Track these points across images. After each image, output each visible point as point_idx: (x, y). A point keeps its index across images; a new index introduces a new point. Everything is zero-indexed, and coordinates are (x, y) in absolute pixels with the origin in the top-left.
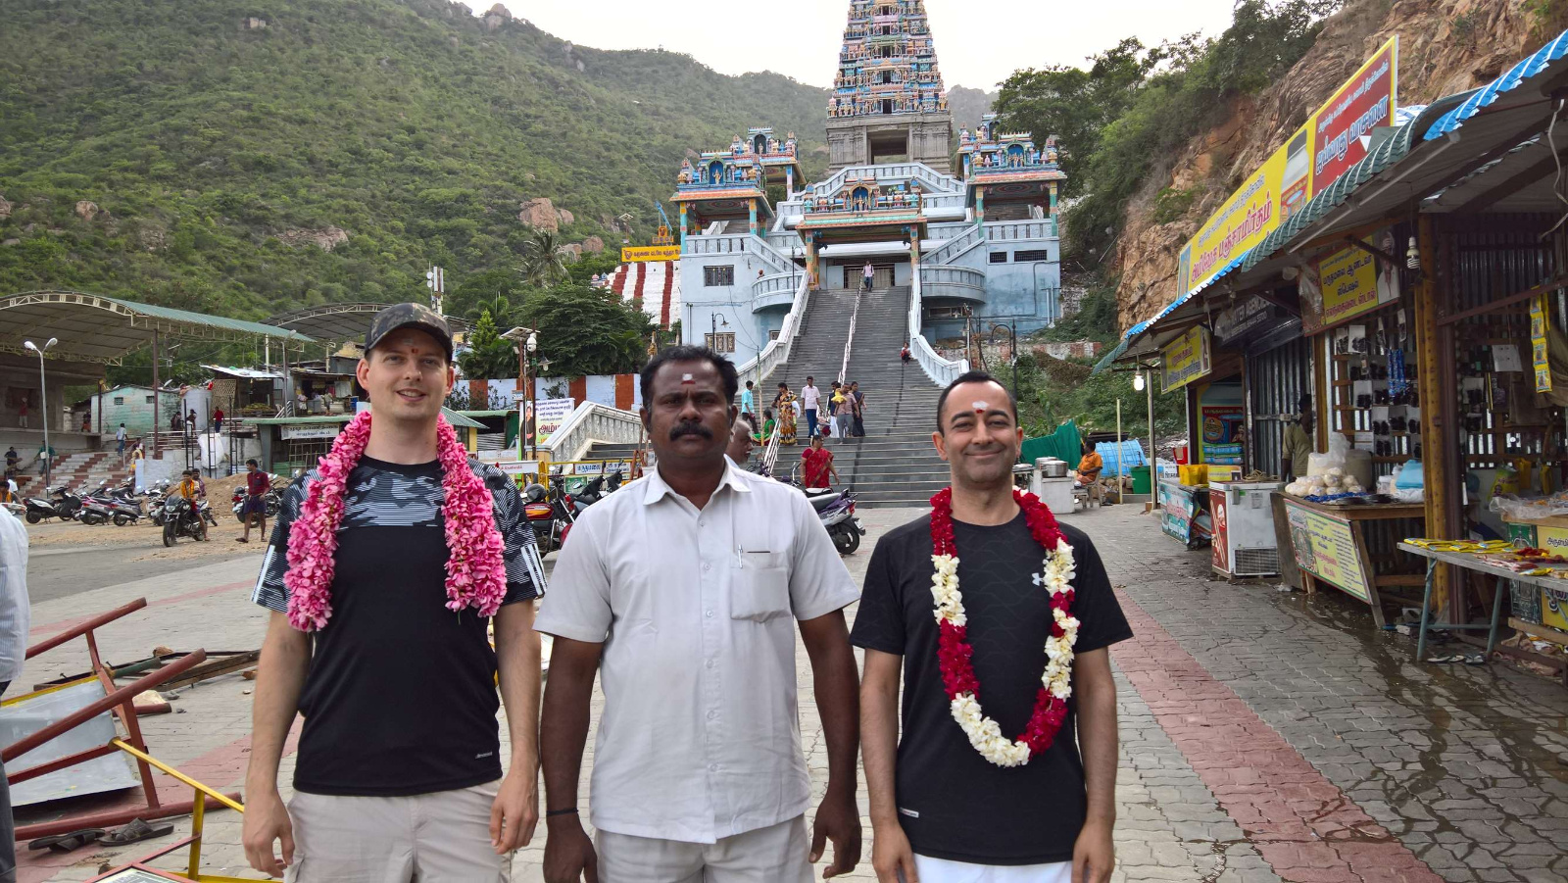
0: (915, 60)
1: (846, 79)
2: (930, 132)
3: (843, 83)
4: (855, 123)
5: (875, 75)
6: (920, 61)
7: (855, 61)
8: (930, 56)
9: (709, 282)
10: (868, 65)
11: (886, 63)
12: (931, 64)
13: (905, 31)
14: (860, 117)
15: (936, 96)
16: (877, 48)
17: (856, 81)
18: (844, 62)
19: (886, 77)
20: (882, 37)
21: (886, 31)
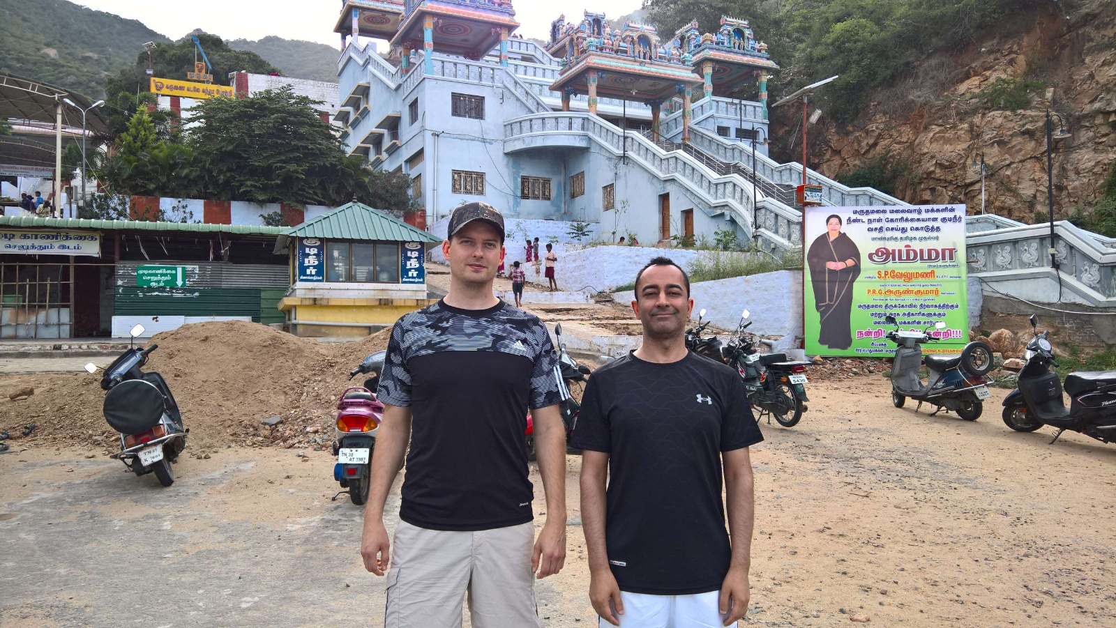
9: (456, 112)
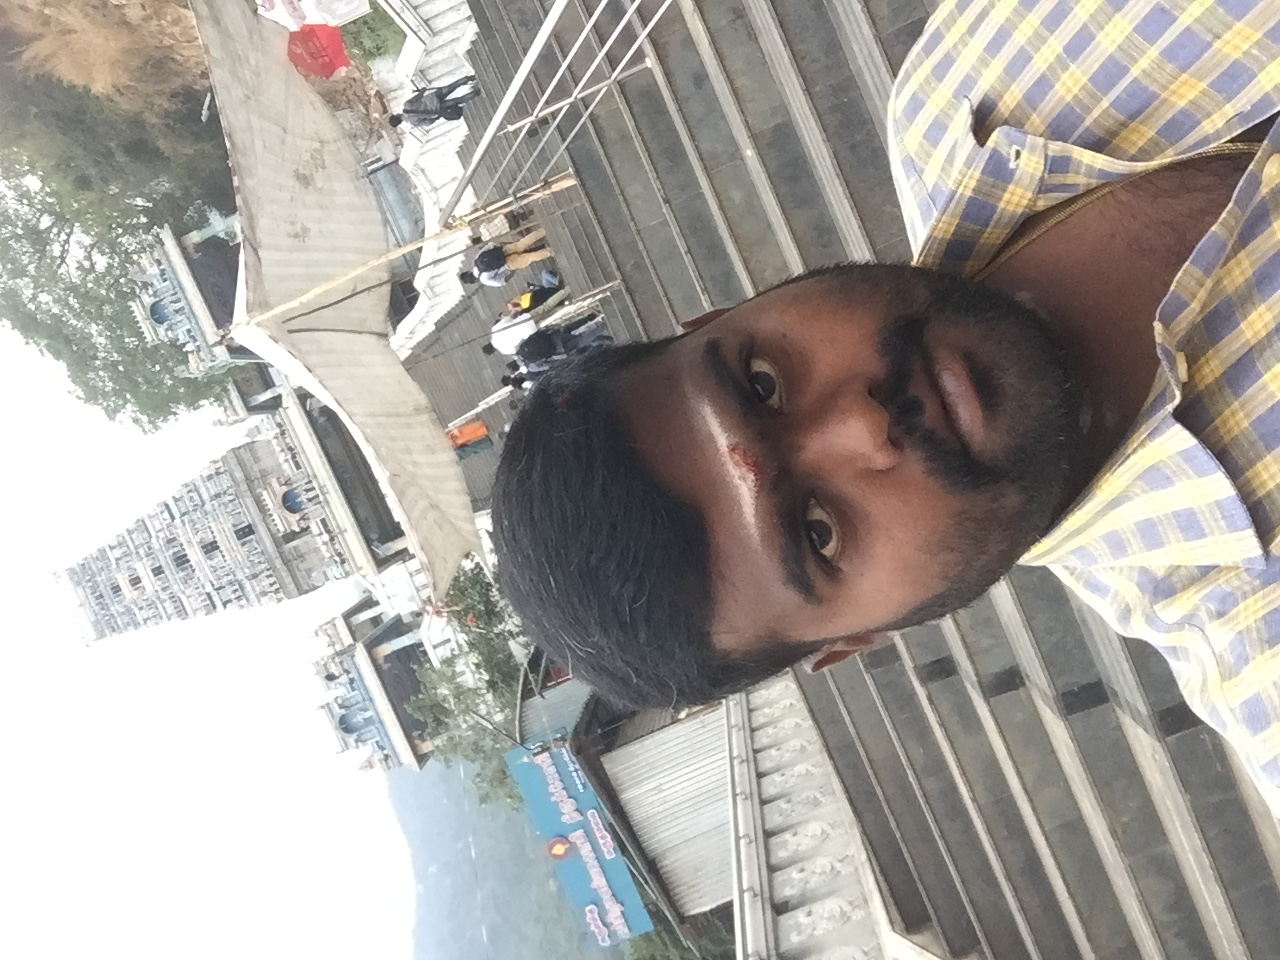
0: (177, 521)
1: (233, 596)
2: (256, 468)
3: (238, 598)
4: (278, 563)
5: (213, 563)
6: (177, 515)
7: (208, 594)
8: (167, 506)
10: (206, 576)
11: (195, 555)
12: (176, 500)
13: (150, 548)
14: (269, 560)
15: (210, 477)
16: (182, 574)
17: (231, 583)
18: (215, 607)
19: (210, 548)
20: (167, 572)
21: (158, 571)
